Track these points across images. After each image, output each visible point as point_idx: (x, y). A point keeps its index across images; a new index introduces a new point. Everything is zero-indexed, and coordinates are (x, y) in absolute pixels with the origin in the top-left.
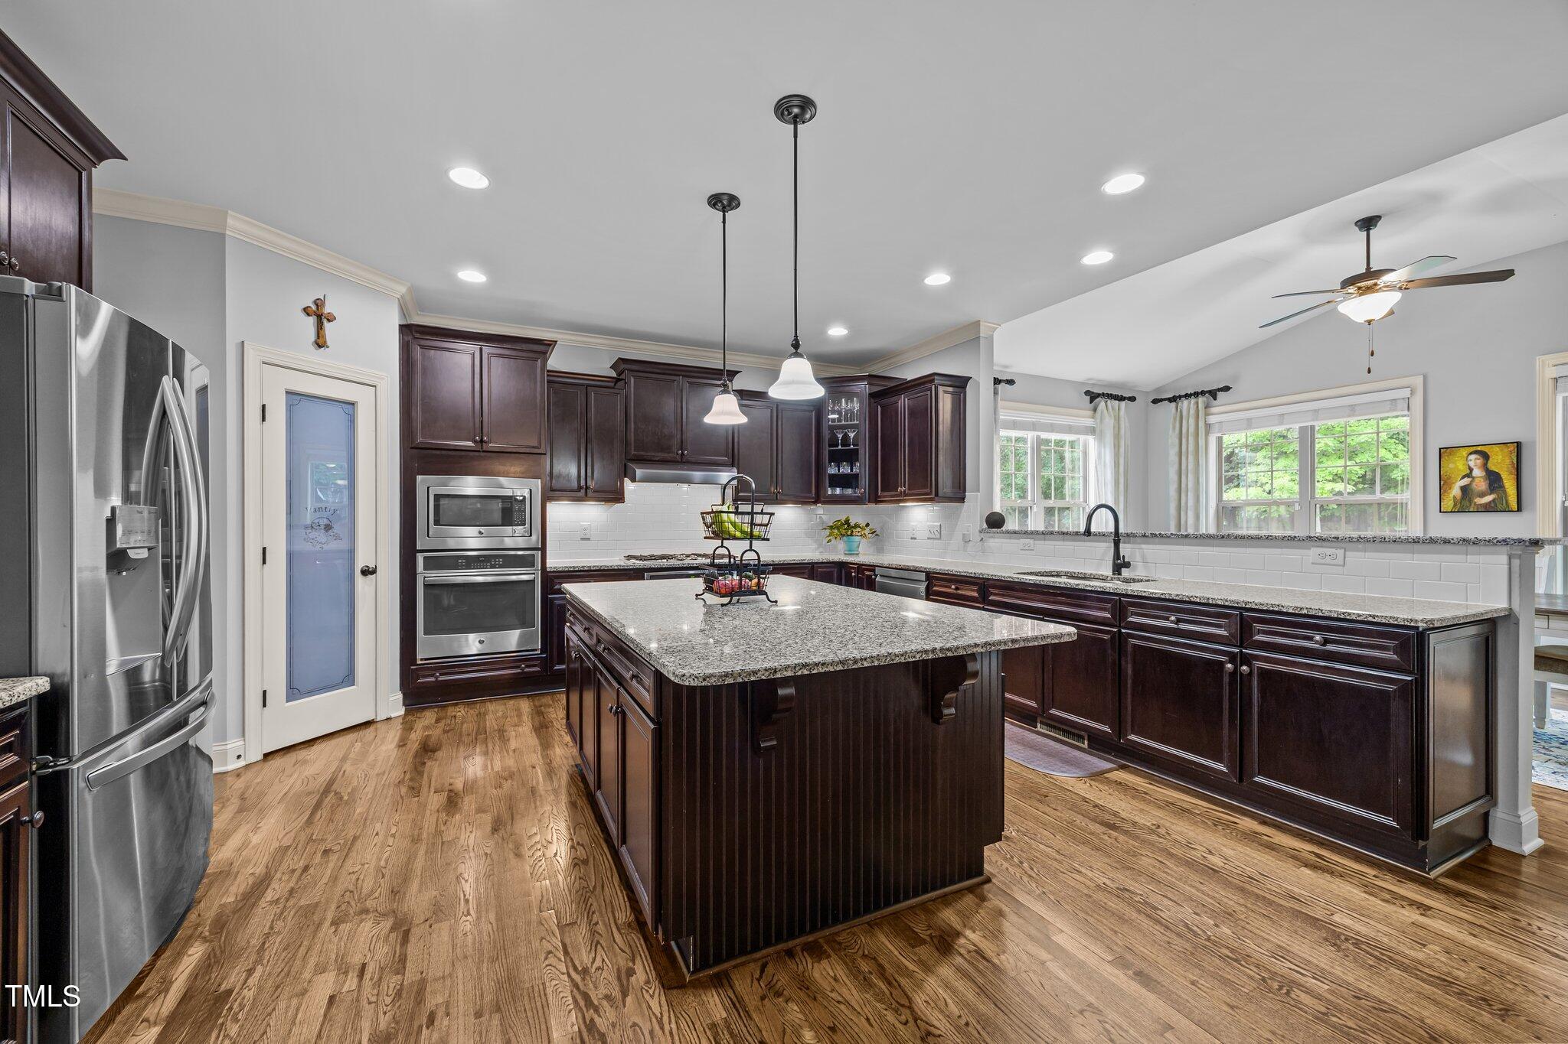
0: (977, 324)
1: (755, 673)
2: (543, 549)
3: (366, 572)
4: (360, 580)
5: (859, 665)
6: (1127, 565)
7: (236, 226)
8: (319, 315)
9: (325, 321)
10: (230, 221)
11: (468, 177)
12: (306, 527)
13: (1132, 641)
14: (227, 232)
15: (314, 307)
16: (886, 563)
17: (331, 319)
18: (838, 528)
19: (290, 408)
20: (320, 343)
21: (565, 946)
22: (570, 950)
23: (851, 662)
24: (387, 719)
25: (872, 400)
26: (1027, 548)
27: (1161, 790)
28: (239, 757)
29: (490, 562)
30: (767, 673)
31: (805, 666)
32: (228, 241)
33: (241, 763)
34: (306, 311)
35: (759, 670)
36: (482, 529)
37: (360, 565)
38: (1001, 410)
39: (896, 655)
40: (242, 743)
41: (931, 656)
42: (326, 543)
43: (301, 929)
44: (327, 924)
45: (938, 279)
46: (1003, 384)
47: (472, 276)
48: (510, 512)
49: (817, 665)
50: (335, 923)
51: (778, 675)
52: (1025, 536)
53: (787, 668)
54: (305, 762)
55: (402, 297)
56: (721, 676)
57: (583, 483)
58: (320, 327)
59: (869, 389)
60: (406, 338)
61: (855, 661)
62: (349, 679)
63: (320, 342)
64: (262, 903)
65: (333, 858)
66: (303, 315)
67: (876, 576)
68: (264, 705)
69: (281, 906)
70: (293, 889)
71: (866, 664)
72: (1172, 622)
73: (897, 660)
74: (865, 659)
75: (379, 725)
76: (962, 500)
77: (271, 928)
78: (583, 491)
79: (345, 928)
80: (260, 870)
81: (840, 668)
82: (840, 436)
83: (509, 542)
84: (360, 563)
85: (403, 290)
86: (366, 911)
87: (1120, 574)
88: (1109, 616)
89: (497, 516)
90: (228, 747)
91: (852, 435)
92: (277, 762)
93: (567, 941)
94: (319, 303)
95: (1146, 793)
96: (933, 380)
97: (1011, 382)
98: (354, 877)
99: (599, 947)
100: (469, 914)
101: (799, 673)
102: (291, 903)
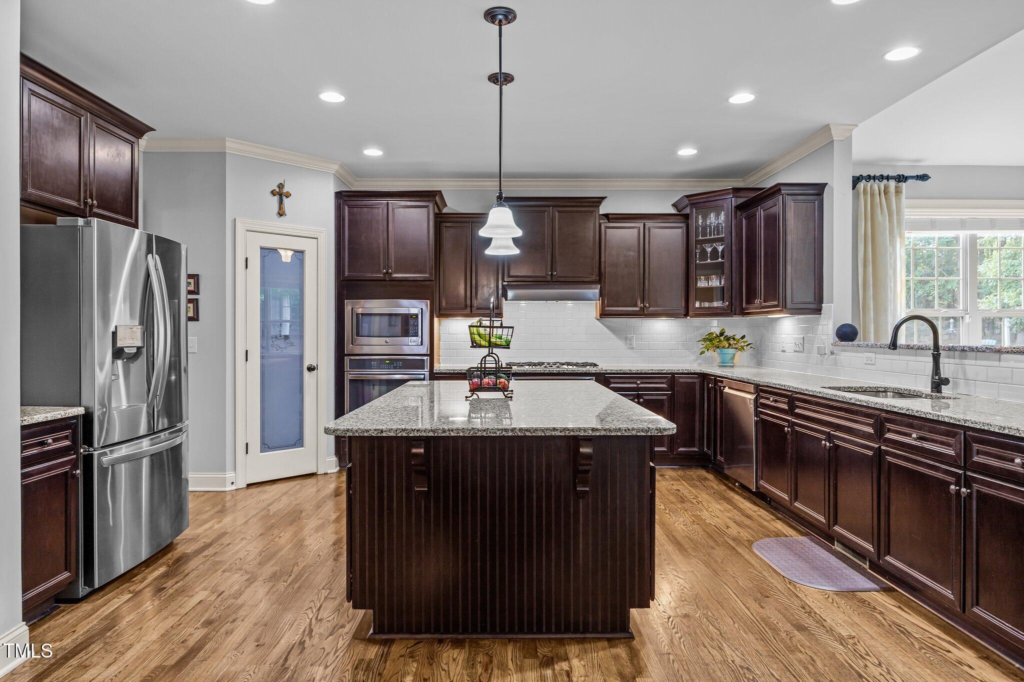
0: (827, 128)
1: (367, 431)
2: (431, 355)
3: (311, 369)
4: (306, 373)
5: (447, 434)
6: (946, 382)
7: (231, 146)
8: (280, 194)
9: (284, 198)
10: (227, 144)
11: (332, 97)
12: (272, 338)
13: (889, 459)
14: (227, 151)
15: (277, 190)
16: (730, 375)
17: (288, 195)
18: (711, 340)
19: (263, 258)
20: (281, 214)
21: (321, 606)
22: (322, 609)
23: (440, 431)
24: (325, 474)
25: (739, 213)
26: (869, 362)
27: (903, 613)
28: (233, 483)
29: (393, 364)
30: (376, 432)
31: (404, 430)
32: (228, 157)
33: (234, 487)
34: (273, 193)
35: (370, 430)
36: (388, 339)
37: (306, 364)
38: (906, 210)
39: (478, 430)
40: (234, 475)
41: (510, 434)
42: (286, 348)
43: (208, 570)
44: (221, 571)
45: (742, 98)
46: (910, 181)
47: (373, 152)
48: (407, 326)
49: (413, 430)
50: (224, 571)
51: (384, 434)
52: (867, 349)
53: (390, 430)
54: (265, 492)
55: (337, 171)
56: (344, 431)
57: (469, 302)
58: (281, 202)
59: (736, 201)
60: (339, 201)
61: (444, 431)
62: (299, 442)
63: (281, 212)
64: (200, 556)
65: (244, 542)
66: (271, 196)
67: (725, 387)
68: (247, 453)
69: (207, 559)
70: (217, 552)
71: (452, 434)
72: (915, 439)
73: (479, 434)
74: (452, 431)
75: (319, 476)
76: (818, 311)
77: (197, 567)
78: (469, 309)
79: (227, 574)
80: (209, 541)
81: (431, 434)
82: (709, 250)
83: (407, 350)
84: (307, 363)
85: (336, 167)
86: (240, 569)
87: (940, 391)
88: (872, 431)
89: (398, 329)
90: (227, 476)
91: (720, 248)
92: (253, 490)
93: (323, 606)
94: (281, 186)
95: (881, 613)
96: (780, 190)
97: (924, 177)
98: (247, 553)
99: (338, 611)
100: (286, 582)
101: (400, 435)
102: (211, 559)
